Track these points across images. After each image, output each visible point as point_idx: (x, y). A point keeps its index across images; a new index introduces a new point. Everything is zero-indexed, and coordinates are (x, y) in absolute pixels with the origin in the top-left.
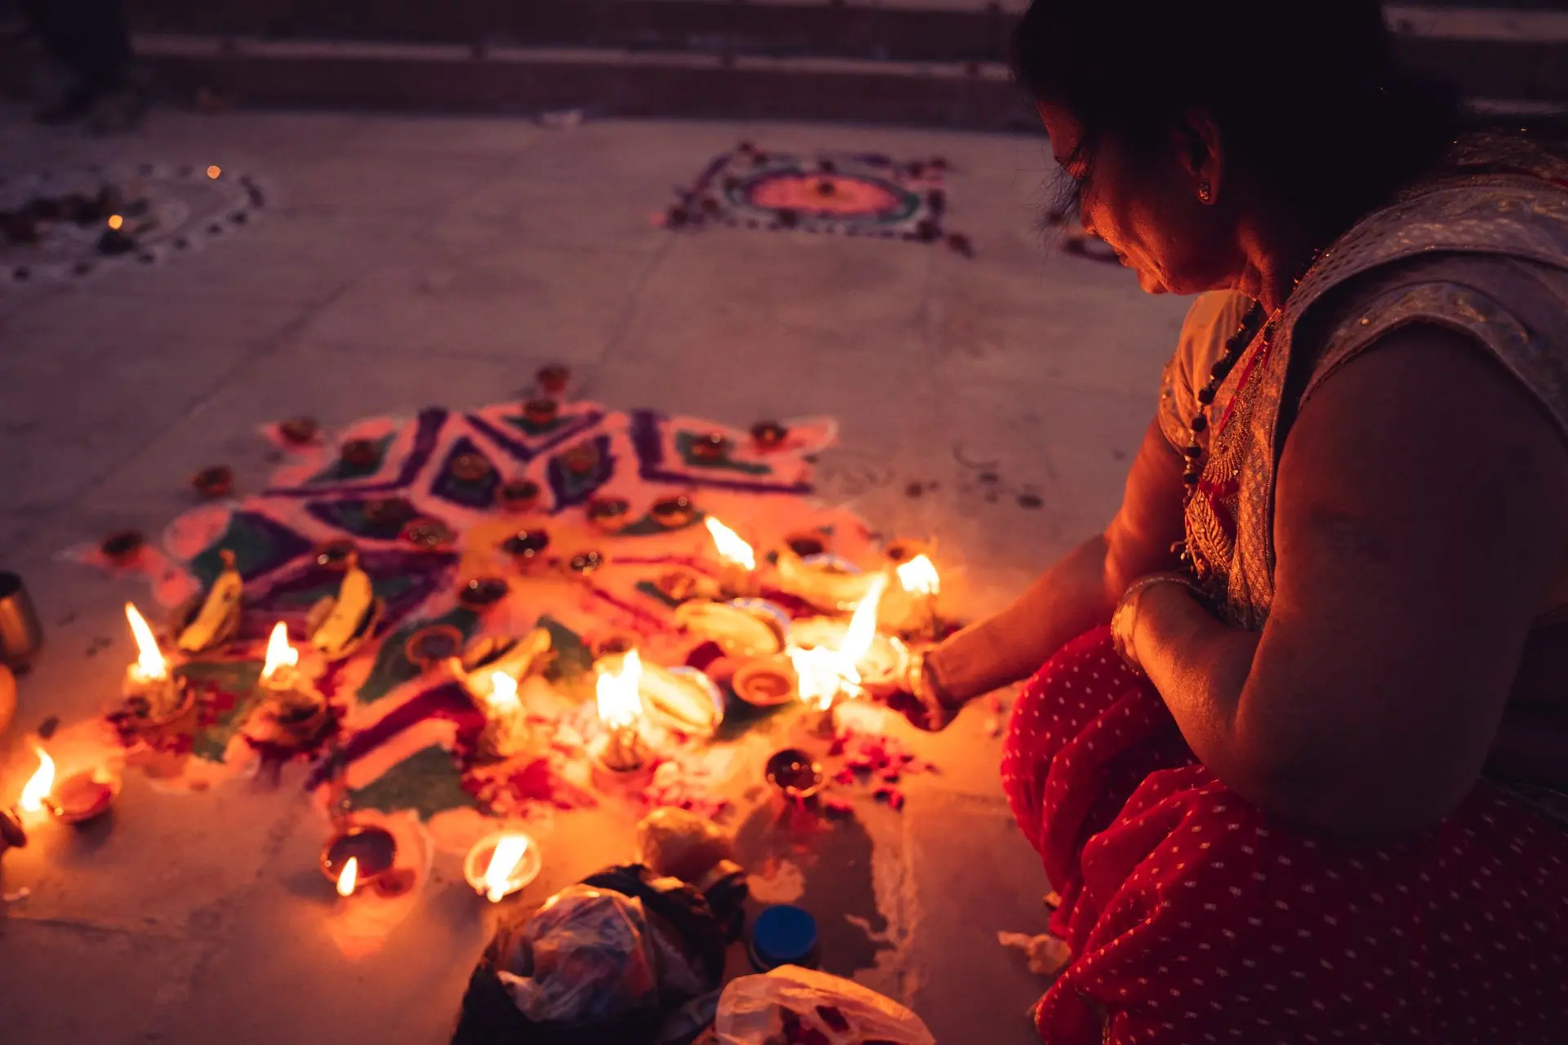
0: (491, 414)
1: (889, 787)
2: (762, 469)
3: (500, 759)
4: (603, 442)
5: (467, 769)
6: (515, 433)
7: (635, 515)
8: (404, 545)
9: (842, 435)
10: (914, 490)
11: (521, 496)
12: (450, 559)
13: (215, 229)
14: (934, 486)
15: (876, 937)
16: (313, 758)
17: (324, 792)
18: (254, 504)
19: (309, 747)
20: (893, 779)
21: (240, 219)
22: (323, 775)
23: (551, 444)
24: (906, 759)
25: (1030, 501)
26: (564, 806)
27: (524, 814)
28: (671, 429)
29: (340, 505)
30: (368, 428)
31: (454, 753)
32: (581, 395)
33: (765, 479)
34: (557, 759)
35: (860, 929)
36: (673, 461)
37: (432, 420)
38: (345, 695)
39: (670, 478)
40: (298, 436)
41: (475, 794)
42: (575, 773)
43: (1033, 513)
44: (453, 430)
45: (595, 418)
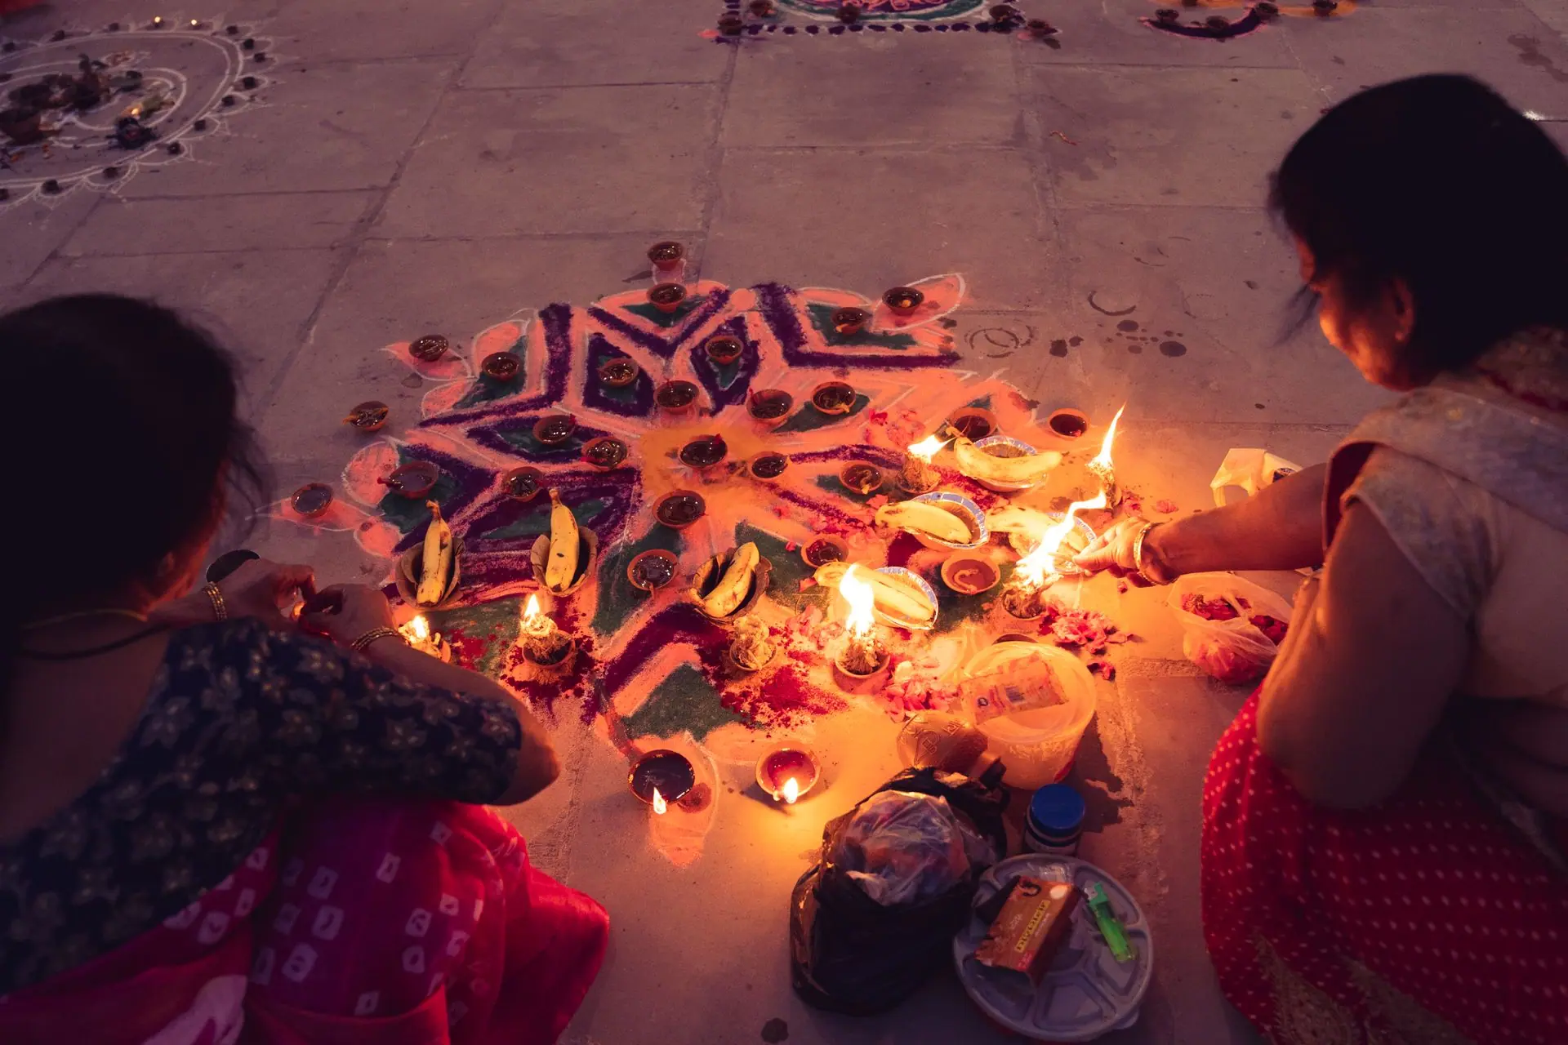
0: (613, 304)
1: (1099, 660)
2: (905, 340)
3: (750, 673)
4: (738, 324)
5: (720, 687)
6: (647, 326)
7: (797, 407)
8: (583, 466)
9: (973, 293)
10: (1059, 349)
11: (677, 398)
12: (631, 475)
13: (229, 102)
14: (1076, 341)
15: (1114, 796)
16: (579, 693)
17: (600, 724)
18: (417, 437)
19: (571, 682)
20: (1100, 652)
21: (249, 83)
22: (593, 709)
23: (687, 334)
24: (1110, 632)
25: (1174, 349)
26: (819, 711)
27: (786, 722)
28: (800, 303)
29: (500, 427)
30: (495, 339)
31: (705, 672)
32: (698, 272)
33: (911, 352)
34: (799, 667)
35: (1100, 790)
36: (814, 341)
37: (557, 318)
38: (584, 628)
39: (818, 360)
40: (429, 352)
41: (737, 709)
42: (819, 678)
43: (1177, 361)
44: (583, 328)
45: (722, 297)
